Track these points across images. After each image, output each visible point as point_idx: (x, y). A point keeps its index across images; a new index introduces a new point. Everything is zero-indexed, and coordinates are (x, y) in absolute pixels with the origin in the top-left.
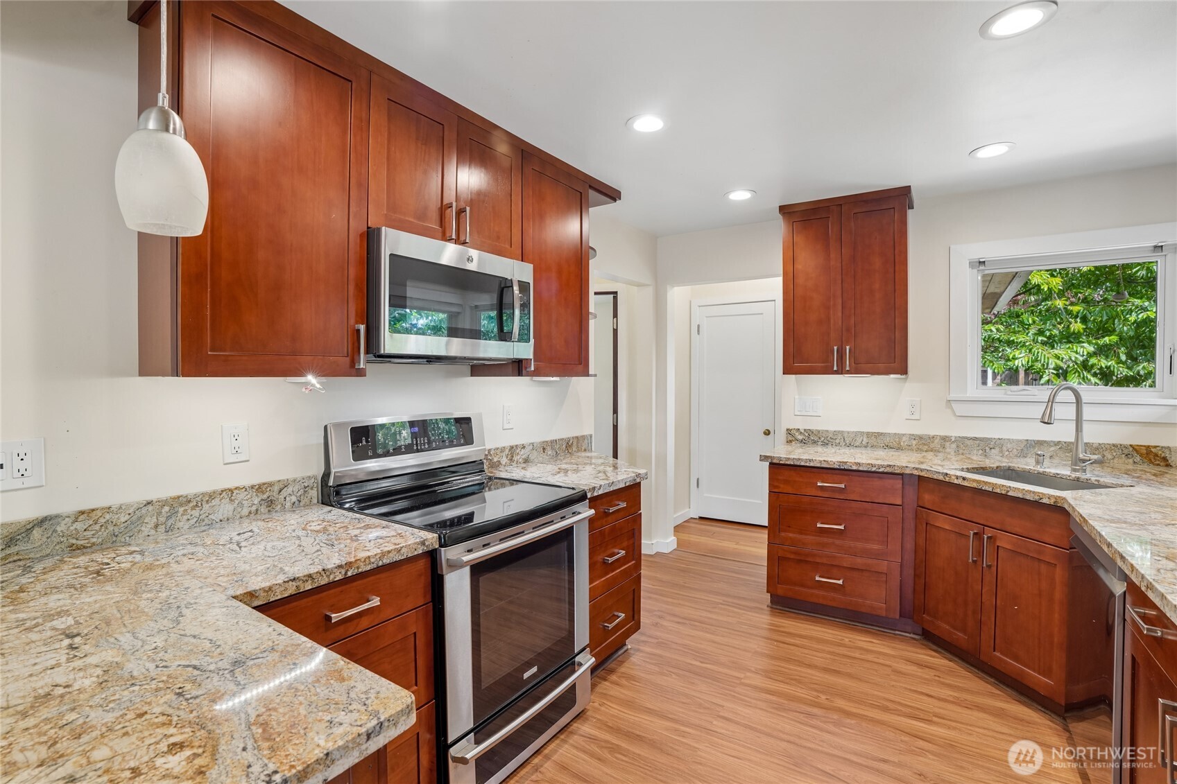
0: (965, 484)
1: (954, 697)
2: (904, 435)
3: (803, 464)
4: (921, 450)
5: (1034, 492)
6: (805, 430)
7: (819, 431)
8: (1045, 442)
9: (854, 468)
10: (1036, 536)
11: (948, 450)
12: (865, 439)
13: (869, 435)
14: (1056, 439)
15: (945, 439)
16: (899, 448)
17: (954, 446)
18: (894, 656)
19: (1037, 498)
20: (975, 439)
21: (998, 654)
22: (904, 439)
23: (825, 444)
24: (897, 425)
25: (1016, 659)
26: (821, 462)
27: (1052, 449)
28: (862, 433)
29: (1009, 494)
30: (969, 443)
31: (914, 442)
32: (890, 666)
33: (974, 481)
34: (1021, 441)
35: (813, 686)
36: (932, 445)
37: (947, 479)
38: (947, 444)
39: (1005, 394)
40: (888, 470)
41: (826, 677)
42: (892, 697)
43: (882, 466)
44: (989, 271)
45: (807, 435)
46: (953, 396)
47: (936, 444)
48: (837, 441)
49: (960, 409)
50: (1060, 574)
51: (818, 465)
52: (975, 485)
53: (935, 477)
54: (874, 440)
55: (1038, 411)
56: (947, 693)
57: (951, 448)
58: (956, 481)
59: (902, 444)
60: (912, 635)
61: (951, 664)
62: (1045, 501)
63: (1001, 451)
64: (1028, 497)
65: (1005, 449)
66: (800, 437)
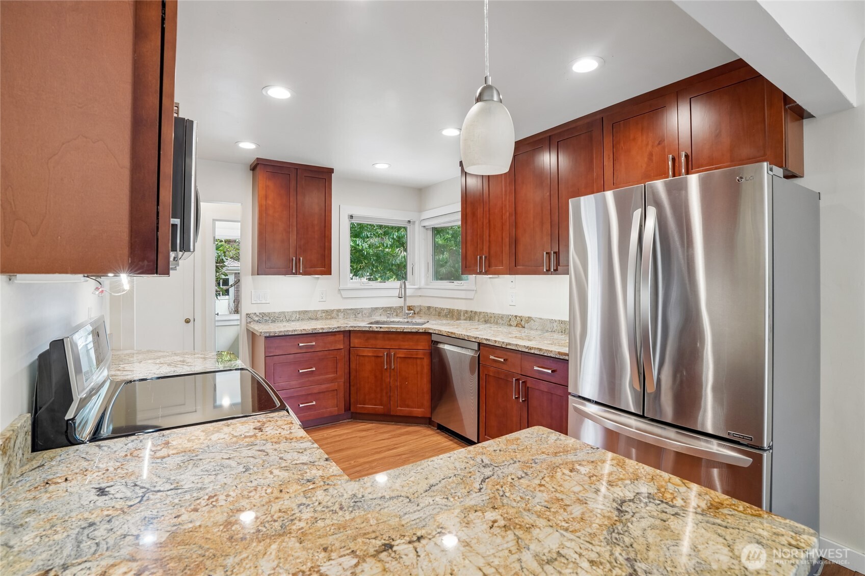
0: (382, 330)
1: (391, 435)
2: (318, 311)
3: (290, 333)
4: (326, 319)
5: (416, 328)
6: (260, 313)
7: (269, 313)
8: (378, 308)
9: (321, 331)
10: (415, 348)
11: (340, 317)
12: (298, 316)
13: (300, 312)
14: (382, 306)
15: (339, 311)
16: (317, 319)
17: (342, 314)
18: (352, 432)
19: (417, 330)
20: (352, 309)
21: (400, 408)
22: (319, 313)
23: (273, 321)
24: (315, 305)
25: (408, 406)
26: (301, 330)
27: (381, 311)
28: (296, 312)
29: (404, 331)
30: (349, 312)
31: (324, 314)
32: (356, 437)
33: (386, 328)
34: (369, 308)
35: (341, 461)
36: (333, 315)
37: (371, 329)
38: (340, 314)
39: (361, 285)
40: (338, 330)
41: (340, 454)
42: (374, 447)
43: (335, 328)
44: (354, 221)
45: (261, 316)
46: (342, 287)
47: (334, 314)
48: (281, 319)
49: (345, 294)
50: (426, 362)
51: (300, 333)
52: (387, 330)
53: (364, 329)
54: (304, 315)
55: (396, 293)
56: (386, 436)
57: (341, 315)
58: (376, 330)
59: (318, 316)
60: (347, 420)
61: (374, 425)
62: (421, 331)
63: (362, 315)
64: (413, 331)
65: (363, 313)
66: (257, 319)
